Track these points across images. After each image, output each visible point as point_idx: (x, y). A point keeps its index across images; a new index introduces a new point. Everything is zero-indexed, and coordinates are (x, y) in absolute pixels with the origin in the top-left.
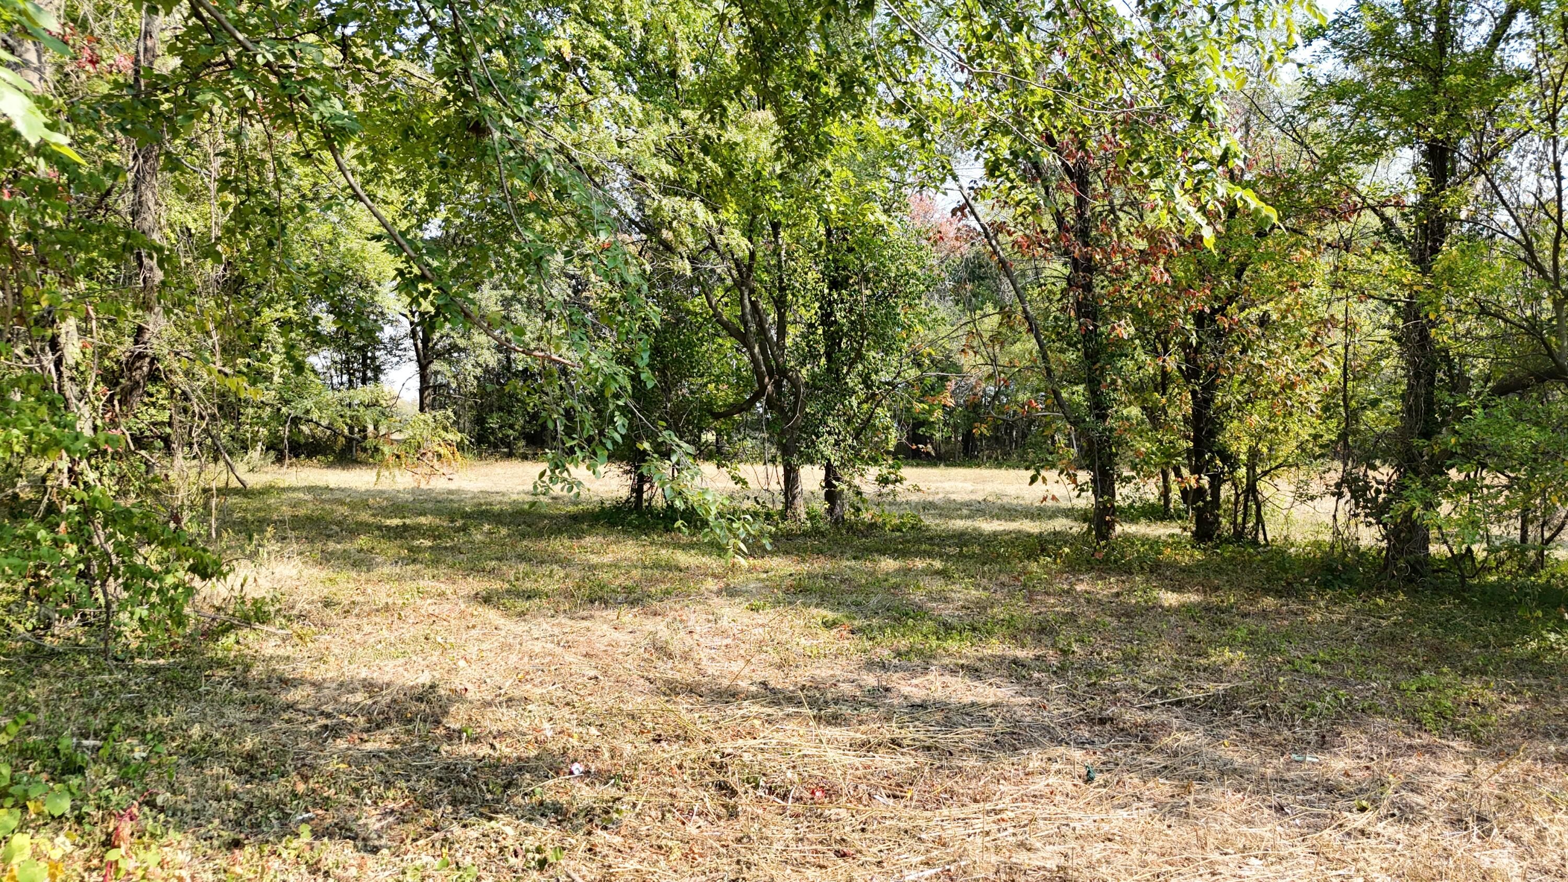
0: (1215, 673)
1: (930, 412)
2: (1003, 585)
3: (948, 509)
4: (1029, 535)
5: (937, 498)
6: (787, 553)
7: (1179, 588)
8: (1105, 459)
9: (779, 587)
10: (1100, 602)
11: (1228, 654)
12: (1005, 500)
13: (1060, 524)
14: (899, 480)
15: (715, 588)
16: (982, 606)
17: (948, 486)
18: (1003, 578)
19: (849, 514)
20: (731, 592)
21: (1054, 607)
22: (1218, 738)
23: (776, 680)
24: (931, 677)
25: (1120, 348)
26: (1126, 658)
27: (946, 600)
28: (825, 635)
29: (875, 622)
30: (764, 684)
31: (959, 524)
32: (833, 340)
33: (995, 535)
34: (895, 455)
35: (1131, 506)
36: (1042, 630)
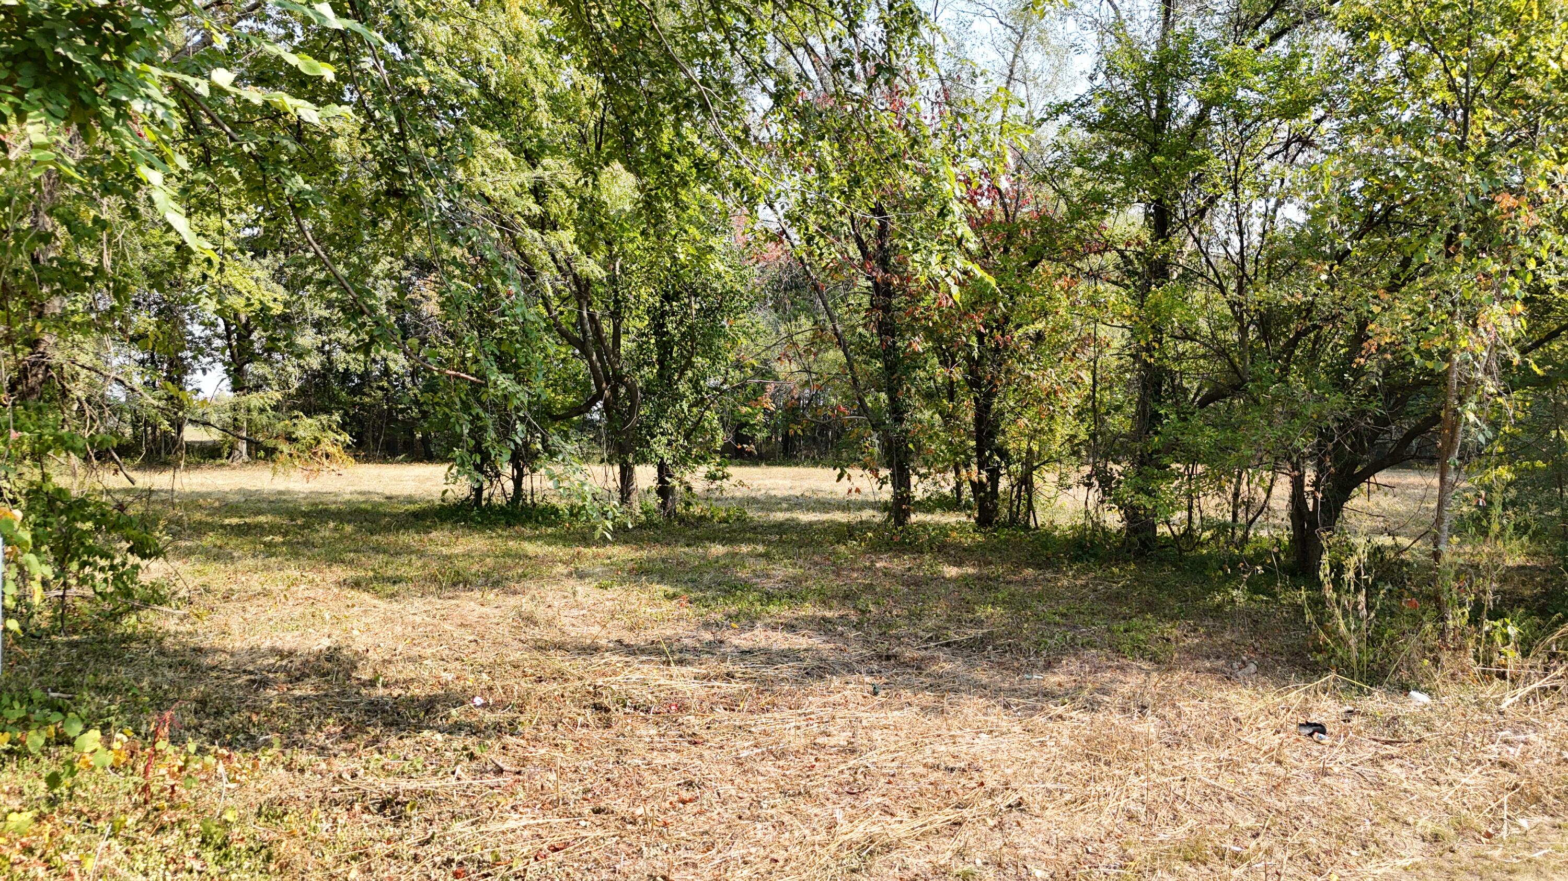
0: (978, 623)
1: (753, 416)
2: (816, 564)
3: (770, 503)
4: (840, 524)
5: (759, 495)
6: (625, 542)
7: (959, 564)
8: (902, 457)
9: (622, 570)
10: (894, 576)
11: (990, 610)
12: (820, 495)
13: (866, 514)
14: (725, 477)
15: (565, 572)
16: (798, 580)
17: (769, 483)
18: (816, 558)
19: (679, 508)
20: (582, 576)
21: (858, 579)
22: (972, 666)
23: (629, 638)
24: (756, 632)
25: (916, 361)
26: (911, 614)
27: (768, 576)
28: (668, 606)
29: (709, 594)
30: (620, 641)
31: (780, 516)
32: (665, 348)
33: (811, 524)
34: (722, 453)
35: (929, 498)
36: (846, 597)
